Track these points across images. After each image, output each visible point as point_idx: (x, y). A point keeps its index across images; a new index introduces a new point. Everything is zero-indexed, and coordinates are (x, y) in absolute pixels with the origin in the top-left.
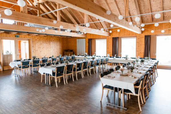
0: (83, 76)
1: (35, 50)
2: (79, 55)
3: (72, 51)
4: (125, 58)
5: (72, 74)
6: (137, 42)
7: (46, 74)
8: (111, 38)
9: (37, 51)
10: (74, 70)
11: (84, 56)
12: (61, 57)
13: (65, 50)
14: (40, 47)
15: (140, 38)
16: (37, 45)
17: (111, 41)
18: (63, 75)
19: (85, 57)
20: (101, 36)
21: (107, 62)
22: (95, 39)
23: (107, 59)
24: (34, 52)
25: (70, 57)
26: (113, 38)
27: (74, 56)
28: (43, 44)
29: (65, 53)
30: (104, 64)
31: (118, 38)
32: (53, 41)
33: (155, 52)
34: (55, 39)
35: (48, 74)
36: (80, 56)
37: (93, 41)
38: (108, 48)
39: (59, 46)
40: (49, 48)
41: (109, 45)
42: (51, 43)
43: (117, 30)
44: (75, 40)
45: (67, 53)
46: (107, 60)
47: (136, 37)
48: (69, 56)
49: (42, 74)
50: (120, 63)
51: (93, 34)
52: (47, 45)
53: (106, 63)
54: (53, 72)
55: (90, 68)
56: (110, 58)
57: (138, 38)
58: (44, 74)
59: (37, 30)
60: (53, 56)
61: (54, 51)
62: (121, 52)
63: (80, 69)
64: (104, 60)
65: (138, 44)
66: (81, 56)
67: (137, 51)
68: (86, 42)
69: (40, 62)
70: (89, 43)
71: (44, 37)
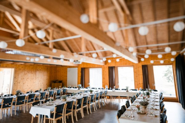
0: (83, 116)
1: (16, 82)
2: (70, 88)
3: (61, 82)
4: (125, 90)
5: (72, 113)
6: (135, 72)
7: (41, 115)
8: (107, 67)
9: (20, 82)
10: (74, 108)
11: (77, 89)
12: (50, 91)
13: (53, 81)
14: (24, 78)
15: (137, 68)
16: (20, 76)
17: (107, 71)
18: (61, 115)
19: (79, 89)
20: (96, 65)
21: (106, 95)
22: (88, 68)
23: (106, 91)
24: (16, 84)
25: (61, 90)
26: (109, 67)
27: (65, 88)
28: (27, 74)
29: (53, 84)
30: (103, 97)
31: (114, 67)
32: (40, 70)
33: (154, 83)
34: (42, 68)
35: (44, 116)
36: (72, 89)
37: (86, 70)
38: (103, 78)
39: (46, 76)
40: (34, 78)
41: (105, 75)
42: (38, 73)
43: (116, 60)
44: (65, 69)
45: (56, 84)
46: (106, 93)
47: (133, 66)
48: (59, 89)
49: (34, 115)
50: (120, 96)
51: (86, 63)
52: (32, 75)
53: (105, 97)
54: (51, 113)
55: (90, 104)
56: (109, 91)
57: (136, 67)
58: (37, 116)
59: (28, 59)
60: (41, 90)
61: (39, 83)
62: (118, 83)
63: (80, 107)
64: (103, 92)
65: (136, 73)
66: (74, 88)
67: (135, 82)
68: (78, 71)
69: (26, 98)
70: (82, 72)
71: (30, 66)
